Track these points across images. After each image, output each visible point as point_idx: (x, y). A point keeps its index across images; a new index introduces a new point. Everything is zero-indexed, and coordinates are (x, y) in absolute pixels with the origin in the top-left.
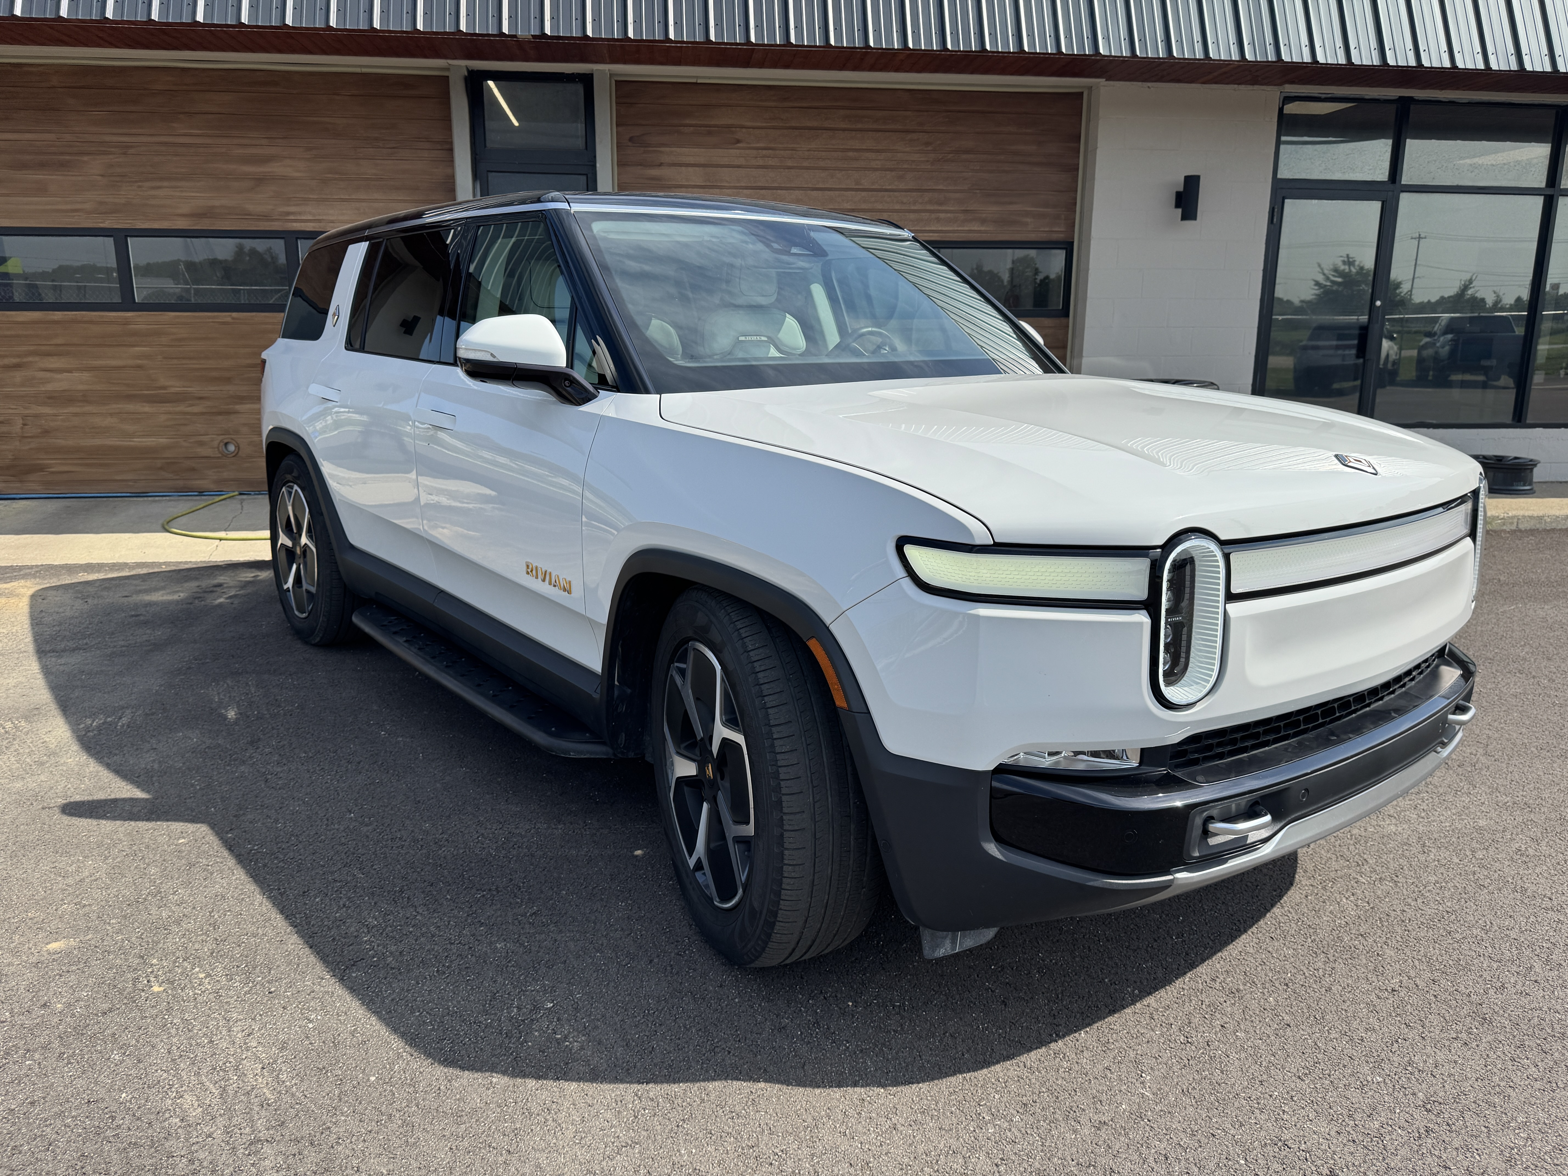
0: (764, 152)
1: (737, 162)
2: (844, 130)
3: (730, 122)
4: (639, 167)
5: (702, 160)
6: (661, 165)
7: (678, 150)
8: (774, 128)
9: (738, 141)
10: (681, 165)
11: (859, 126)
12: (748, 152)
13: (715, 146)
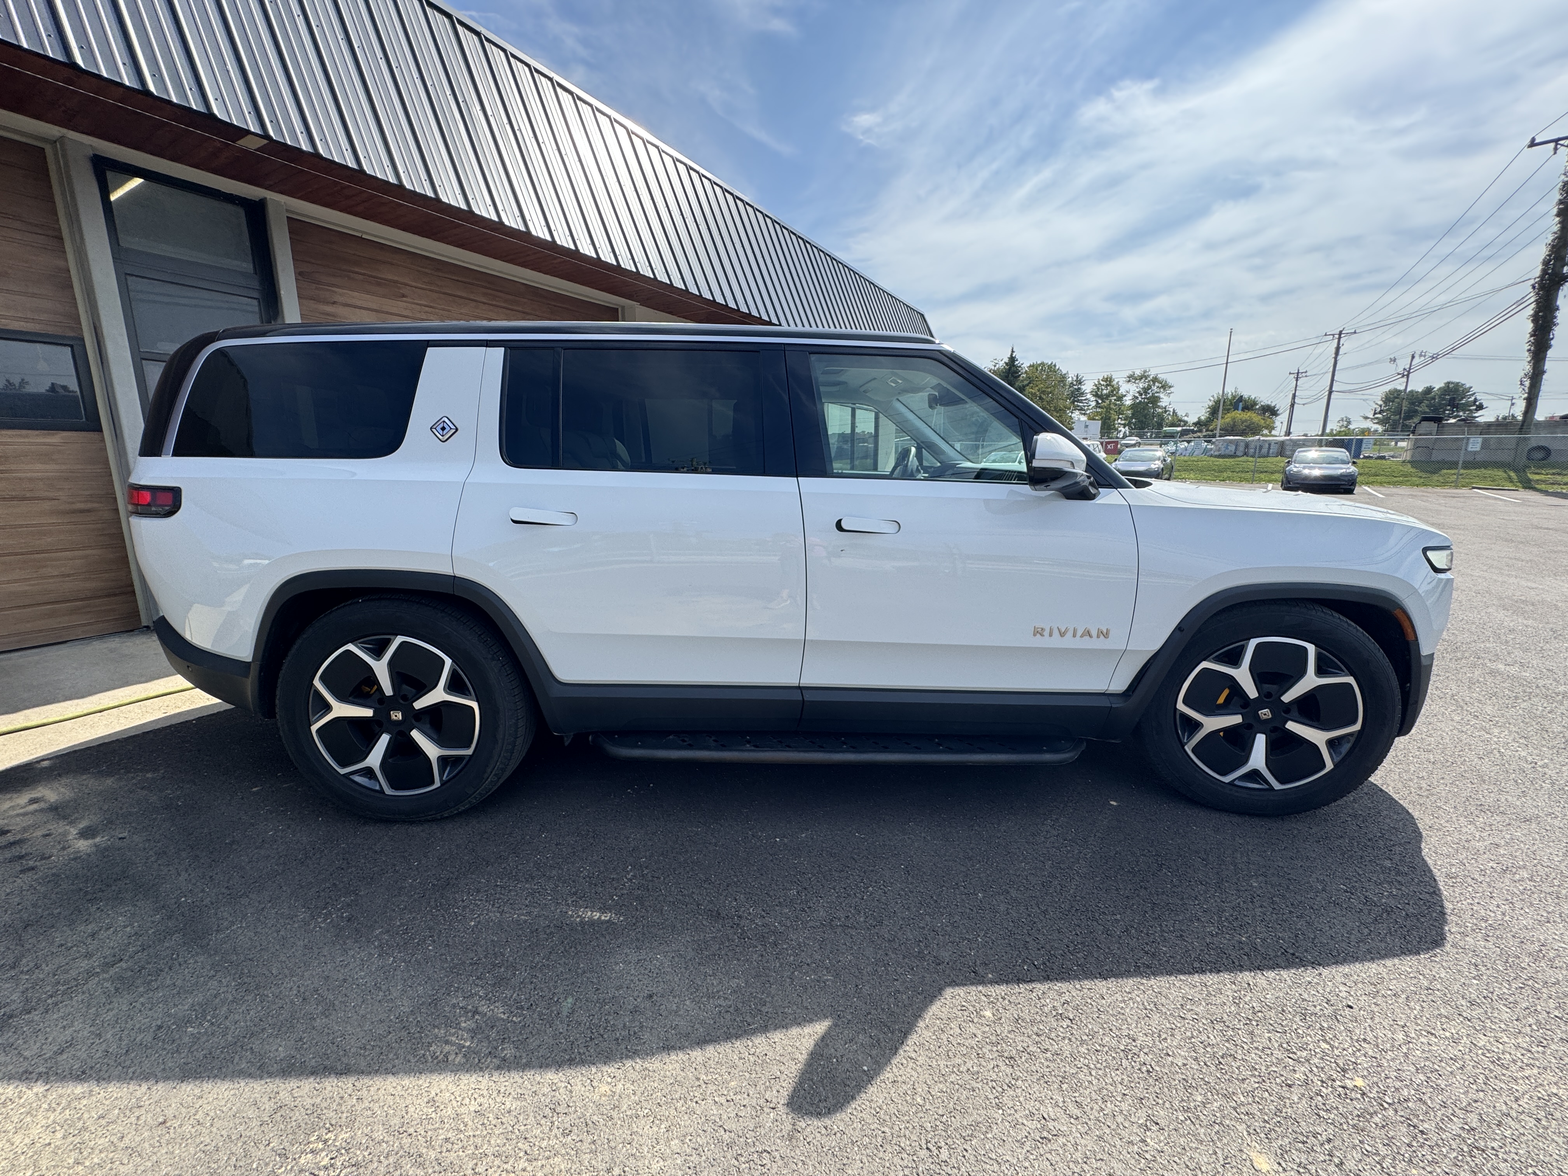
0: (427, 309)
1: (405, 313)
2: (484, 303)
3: (396, 278)
4: (312, 301)
5: (375, 307)
6: (334, 303)
7: (350, 292)
8: (431, 290)
9: (404, 296)
10: (356, 307)
11: (494, 303)
12: (413, 306)
13: (384, 296)
